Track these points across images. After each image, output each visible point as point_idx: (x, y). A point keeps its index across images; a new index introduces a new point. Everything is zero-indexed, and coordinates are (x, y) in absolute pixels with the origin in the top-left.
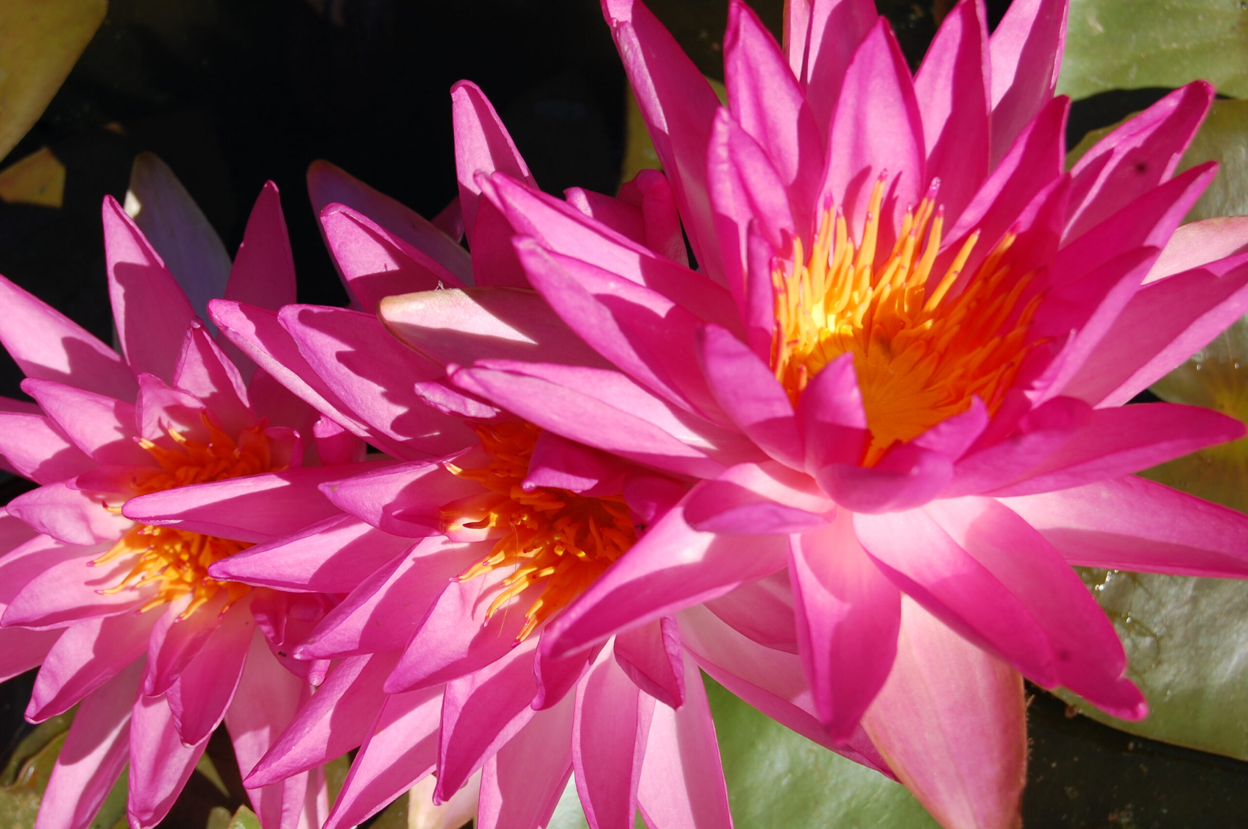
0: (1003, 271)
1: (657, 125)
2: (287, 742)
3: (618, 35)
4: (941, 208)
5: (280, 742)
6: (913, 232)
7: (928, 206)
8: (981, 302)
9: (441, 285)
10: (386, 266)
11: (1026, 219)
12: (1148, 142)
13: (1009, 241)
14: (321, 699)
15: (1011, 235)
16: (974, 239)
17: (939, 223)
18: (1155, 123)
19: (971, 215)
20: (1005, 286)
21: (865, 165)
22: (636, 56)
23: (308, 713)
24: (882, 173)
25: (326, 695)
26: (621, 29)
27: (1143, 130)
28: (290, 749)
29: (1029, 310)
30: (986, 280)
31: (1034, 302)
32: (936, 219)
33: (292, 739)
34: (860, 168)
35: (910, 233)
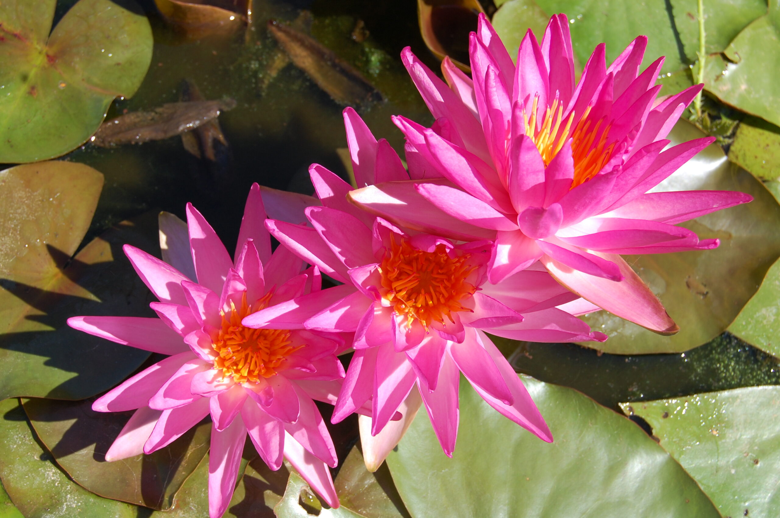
0: (589, 122)
1: (439, 100)
2: (343, 401)
3: (413, 69)
4: (562, 102)
5: (339, 402)
6: (551, 116)
7: (556, 103)
8: (580, 141)
9: (366, 184)
10: (329, 194)
11: (595, 99)
12: (623, 67)
13: (589, 110)
14: (350, 381)
15: (590, 107)
16: (573, 114)
17: (561, 108)
18: (626, 57)
19: (572, 104)
20: (590, 130)
21: (527, 94)
22: (423, 75)
23: (347, 387)
24: (536, 94)
25: (351, 379)
26: (414, 66)
27: (621, 62)
28: (346, 403)
29: (605, 133)
30: (582, 130)
31: (608, 128)
32: (560, 107)
33: (345, 399)
34: (525, 97)
35: (550, 116)
